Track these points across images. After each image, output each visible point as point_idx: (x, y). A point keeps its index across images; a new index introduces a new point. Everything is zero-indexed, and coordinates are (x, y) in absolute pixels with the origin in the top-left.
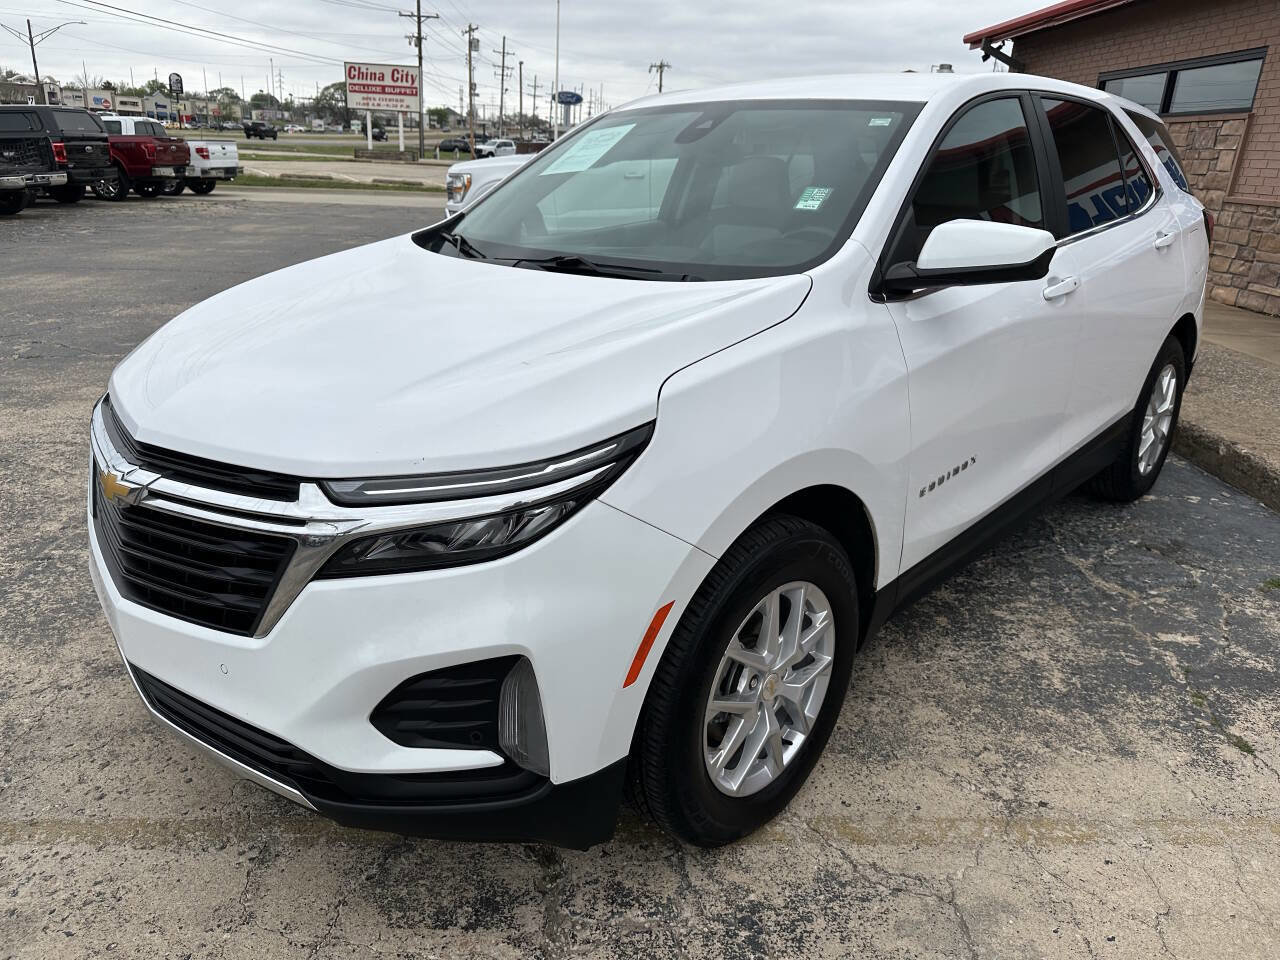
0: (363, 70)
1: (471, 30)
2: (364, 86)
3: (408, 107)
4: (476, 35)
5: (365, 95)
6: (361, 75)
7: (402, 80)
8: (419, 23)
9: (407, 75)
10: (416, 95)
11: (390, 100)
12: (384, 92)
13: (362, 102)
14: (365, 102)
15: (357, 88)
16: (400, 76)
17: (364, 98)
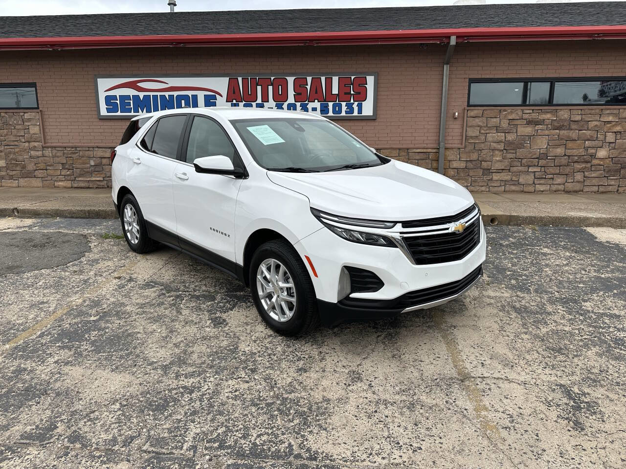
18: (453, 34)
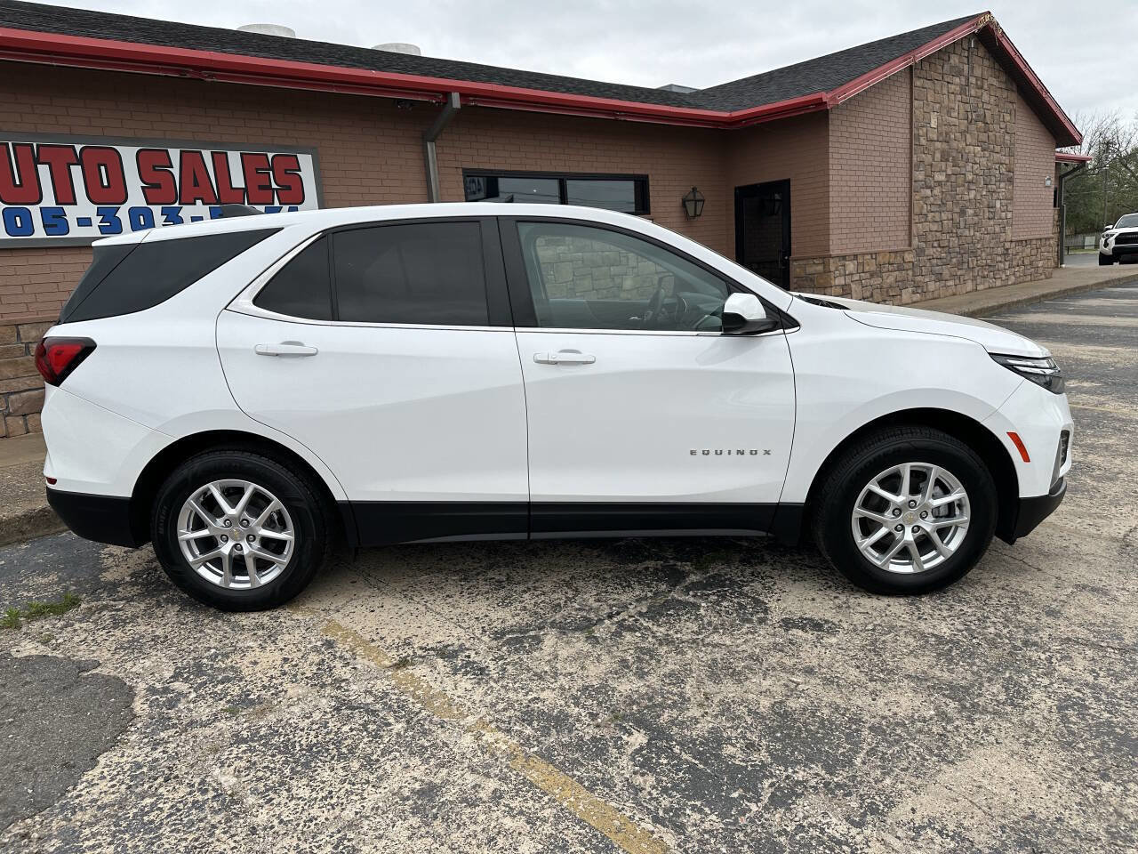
18: (456, 89)
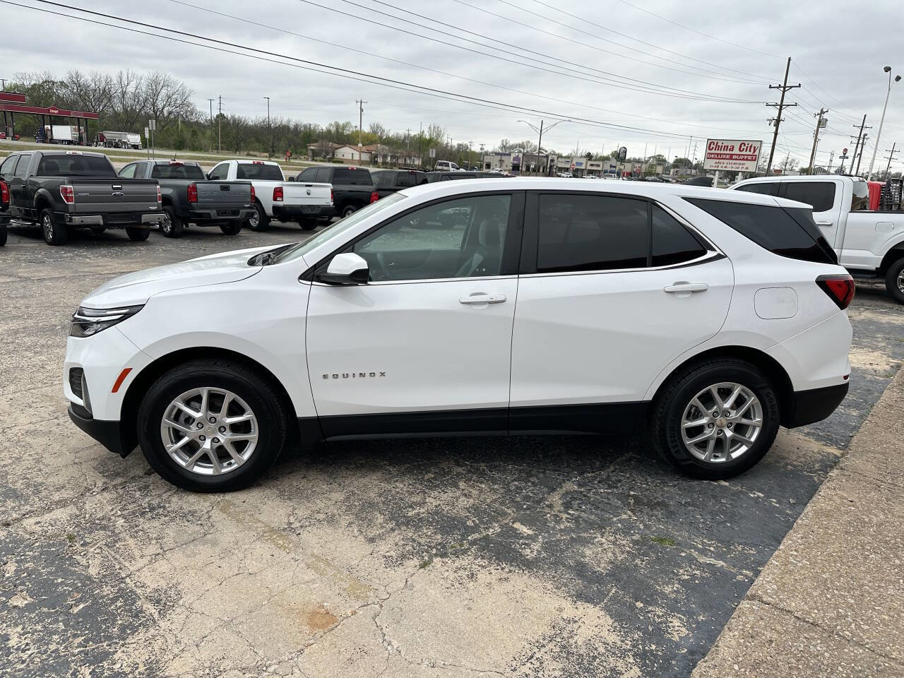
0: (720, 144)
1: (822, 112)
2: (718, 154)
3: (747, 168)
4: (825, 116)
5: (717, 161)
6: (718, 147)
7: (746, 151)
8: (780, 110)
9: (751, 147)
10: (755, 160)
11: (735, 164)
12: (731, 158)
13: (714, 165)
14: (717, 165)
15: (712, 156)
16: (745, 148)
17: (716, 163)
